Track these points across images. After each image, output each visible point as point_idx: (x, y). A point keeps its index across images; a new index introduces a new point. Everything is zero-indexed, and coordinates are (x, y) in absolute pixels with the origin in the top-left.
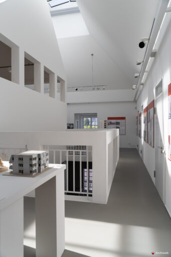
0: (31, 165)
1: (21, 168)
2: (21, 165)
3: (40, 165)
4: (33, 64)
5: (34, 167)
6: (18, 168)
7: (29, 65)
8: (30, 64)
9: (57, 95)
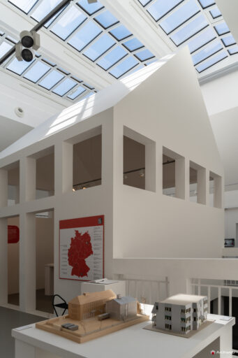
0: (184, 320)
1: (168, 322)
2: (169, 318)
3: (195, 319)
4: (174, 161)
5: (188, 322)
6: (164, 322)
7: (168, 162)
8: (170, 162)
9: (209, 197)
